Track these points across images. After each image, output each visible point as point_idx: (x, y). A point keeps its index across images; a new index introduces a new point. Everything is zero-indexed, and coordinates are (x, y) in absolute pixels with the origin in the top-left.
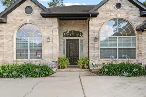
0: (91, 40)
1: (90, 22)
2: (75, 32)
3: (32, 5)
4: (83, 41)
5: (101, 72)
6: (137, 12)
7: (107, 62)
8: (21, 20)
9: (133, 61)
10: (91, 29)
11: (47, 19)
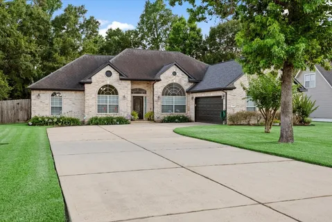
0: (156, 98)
1: (155, 85)
2: (140, 89)
3: (112, 70)
4: (147, 98)
5: (163, 121)
6: (186, 78)
7: (166, 115)
8: (103, 82)
9: (185, 115)
10: (155, 90)
11: (123, 82)
